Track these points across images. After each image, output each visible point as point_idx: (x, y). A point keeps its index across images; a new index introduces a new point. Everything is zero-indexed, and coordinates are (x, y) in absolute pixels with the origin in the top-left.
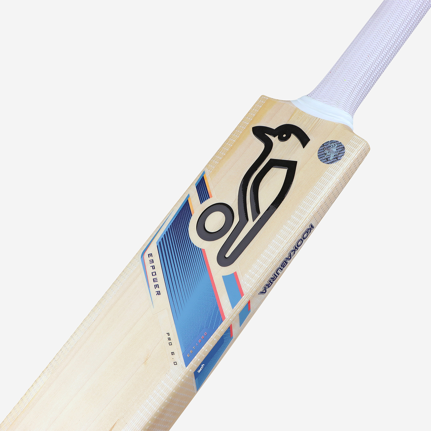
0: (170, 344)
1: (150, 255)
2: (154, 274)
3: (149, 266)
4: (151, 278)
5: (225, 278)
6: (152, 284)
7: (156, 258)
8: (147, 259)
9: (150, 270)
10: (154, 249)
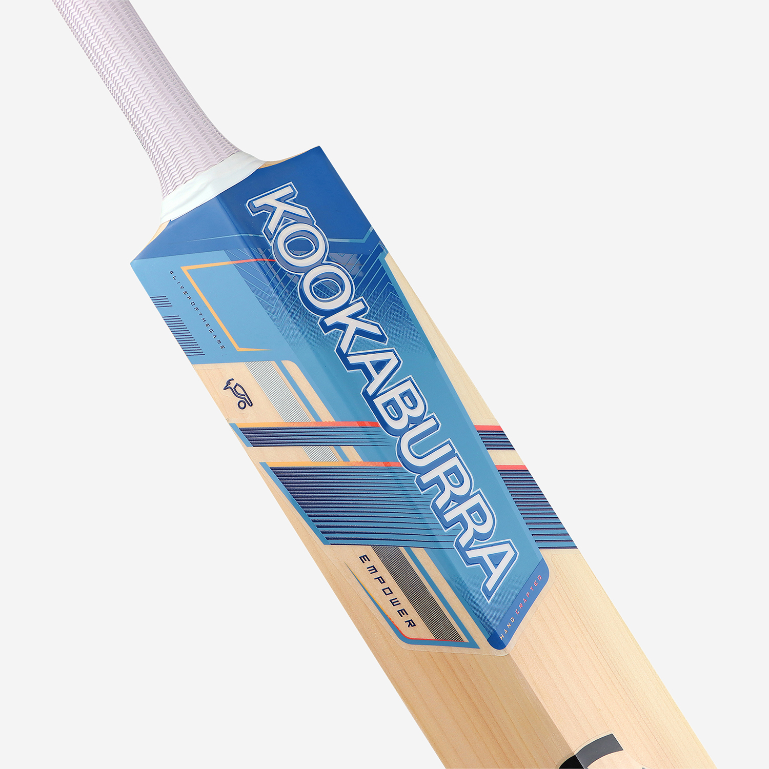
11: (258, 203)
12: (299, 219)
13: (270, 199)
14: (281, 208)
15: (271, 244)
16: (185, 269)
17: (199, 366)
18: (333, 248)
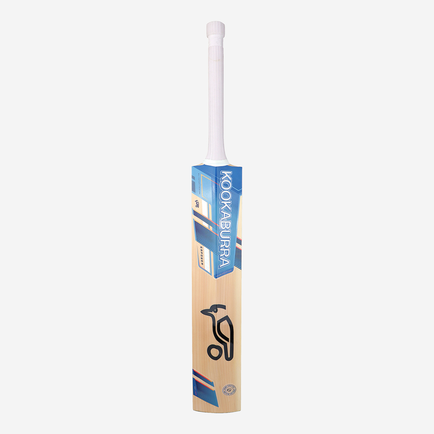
11: (223, 172)
12: (229, 180)
13: (226, 173)
14: (227, 175)
15: (221, 182)
16: (202, 175)
17: (193, 194)
18: (232, 189)
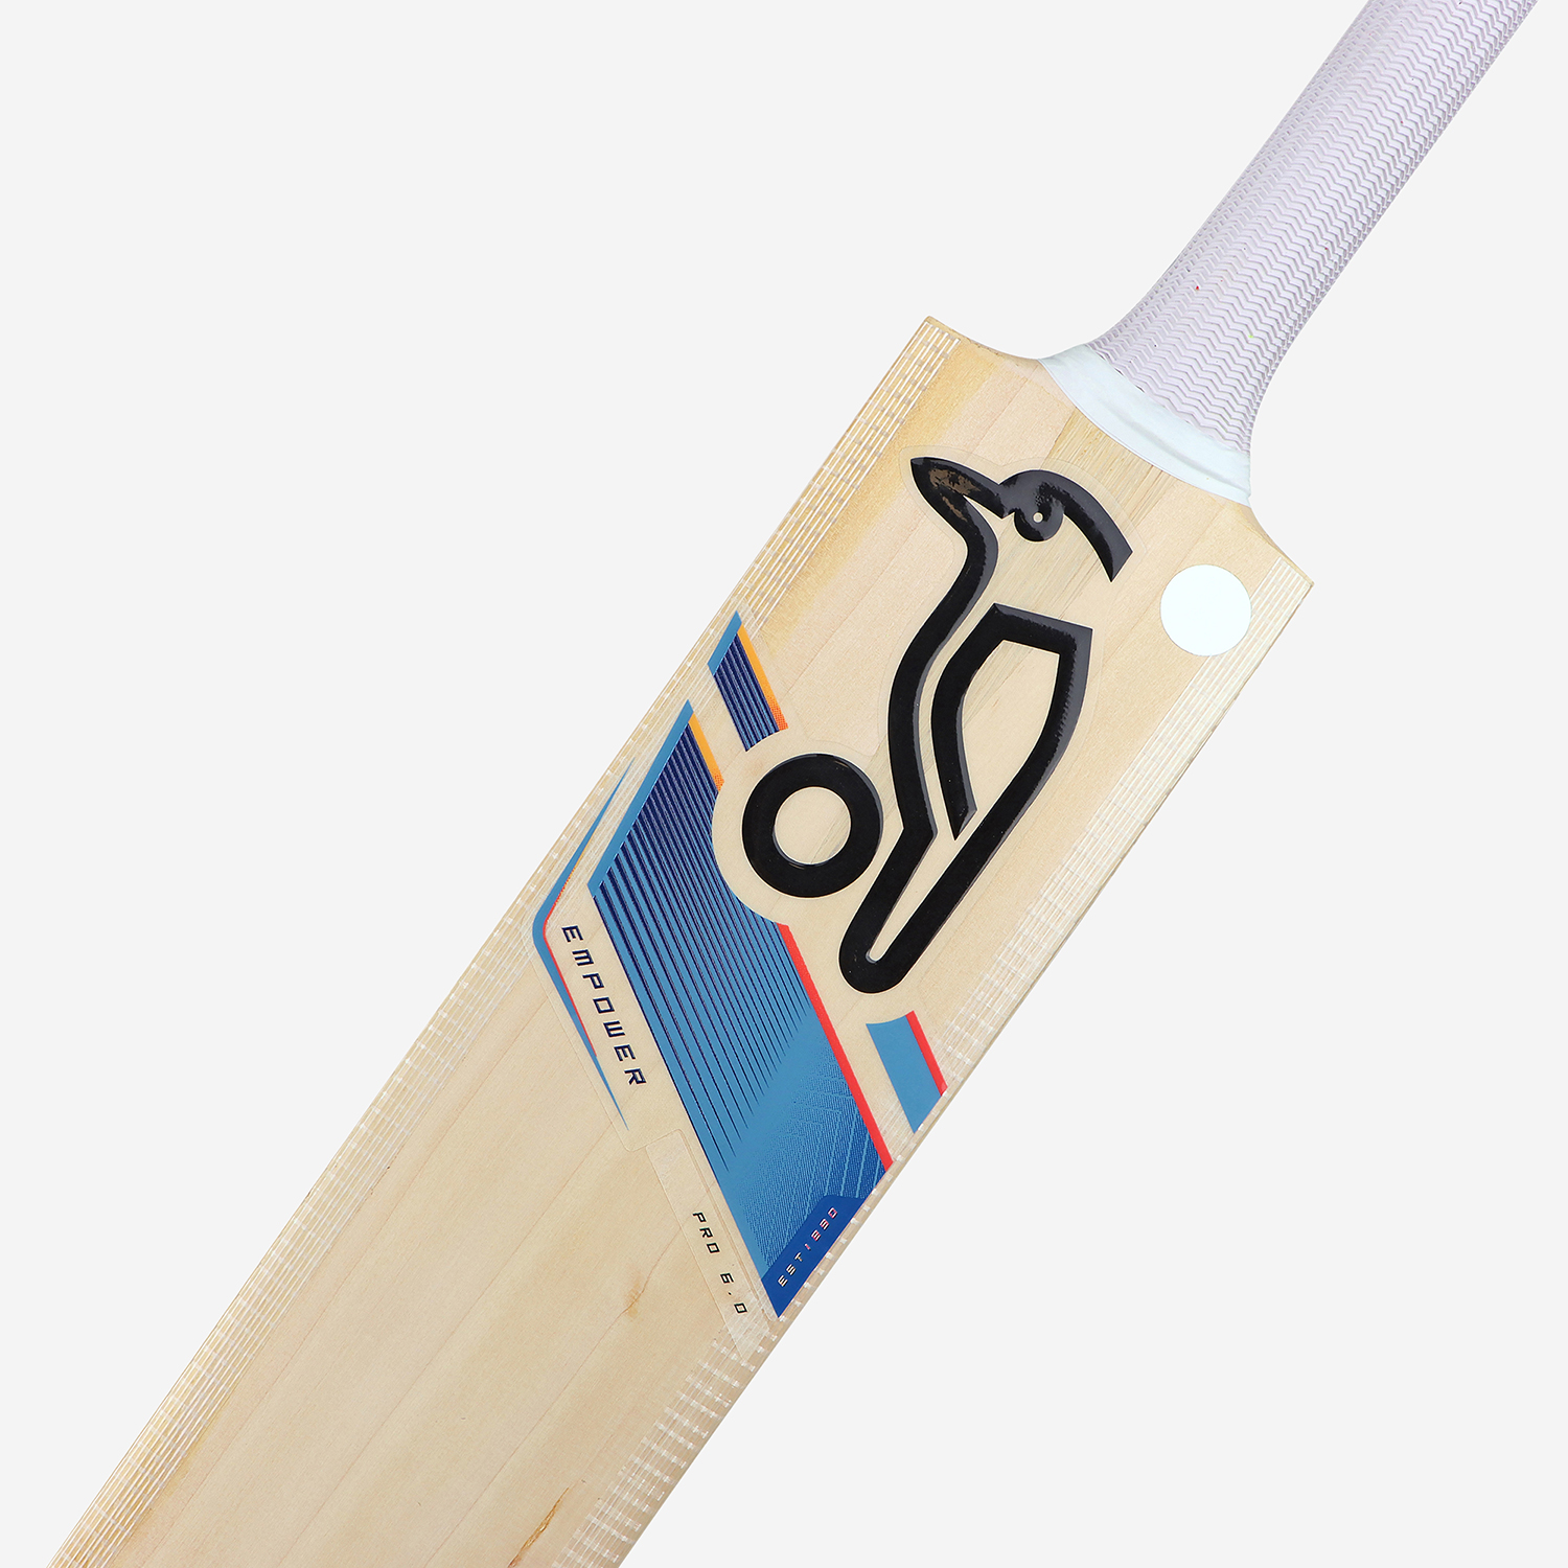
0: (713, 1248)
1: (571, 931)
2: (603, 1005)
3: (574, 975)
4: (595, 1023)
5: (877, 1032)
6: (605, 1045)
7: (599, 942)
8: (563, 950)
9: (583, 993)
10: (579, 907)
